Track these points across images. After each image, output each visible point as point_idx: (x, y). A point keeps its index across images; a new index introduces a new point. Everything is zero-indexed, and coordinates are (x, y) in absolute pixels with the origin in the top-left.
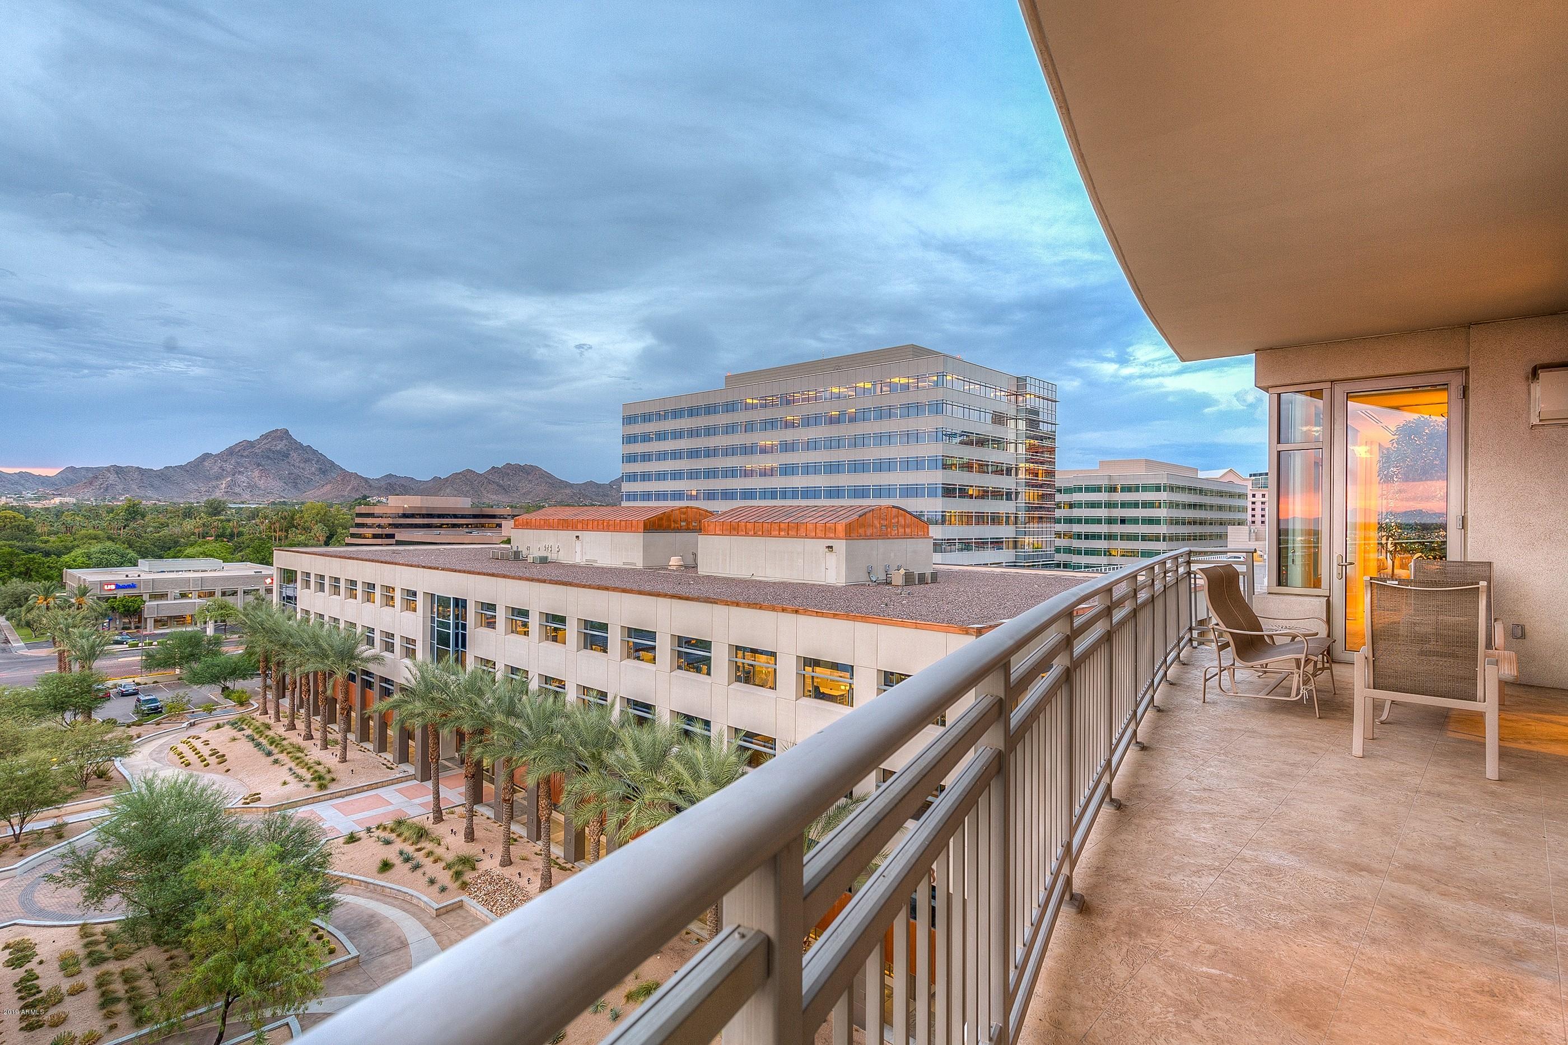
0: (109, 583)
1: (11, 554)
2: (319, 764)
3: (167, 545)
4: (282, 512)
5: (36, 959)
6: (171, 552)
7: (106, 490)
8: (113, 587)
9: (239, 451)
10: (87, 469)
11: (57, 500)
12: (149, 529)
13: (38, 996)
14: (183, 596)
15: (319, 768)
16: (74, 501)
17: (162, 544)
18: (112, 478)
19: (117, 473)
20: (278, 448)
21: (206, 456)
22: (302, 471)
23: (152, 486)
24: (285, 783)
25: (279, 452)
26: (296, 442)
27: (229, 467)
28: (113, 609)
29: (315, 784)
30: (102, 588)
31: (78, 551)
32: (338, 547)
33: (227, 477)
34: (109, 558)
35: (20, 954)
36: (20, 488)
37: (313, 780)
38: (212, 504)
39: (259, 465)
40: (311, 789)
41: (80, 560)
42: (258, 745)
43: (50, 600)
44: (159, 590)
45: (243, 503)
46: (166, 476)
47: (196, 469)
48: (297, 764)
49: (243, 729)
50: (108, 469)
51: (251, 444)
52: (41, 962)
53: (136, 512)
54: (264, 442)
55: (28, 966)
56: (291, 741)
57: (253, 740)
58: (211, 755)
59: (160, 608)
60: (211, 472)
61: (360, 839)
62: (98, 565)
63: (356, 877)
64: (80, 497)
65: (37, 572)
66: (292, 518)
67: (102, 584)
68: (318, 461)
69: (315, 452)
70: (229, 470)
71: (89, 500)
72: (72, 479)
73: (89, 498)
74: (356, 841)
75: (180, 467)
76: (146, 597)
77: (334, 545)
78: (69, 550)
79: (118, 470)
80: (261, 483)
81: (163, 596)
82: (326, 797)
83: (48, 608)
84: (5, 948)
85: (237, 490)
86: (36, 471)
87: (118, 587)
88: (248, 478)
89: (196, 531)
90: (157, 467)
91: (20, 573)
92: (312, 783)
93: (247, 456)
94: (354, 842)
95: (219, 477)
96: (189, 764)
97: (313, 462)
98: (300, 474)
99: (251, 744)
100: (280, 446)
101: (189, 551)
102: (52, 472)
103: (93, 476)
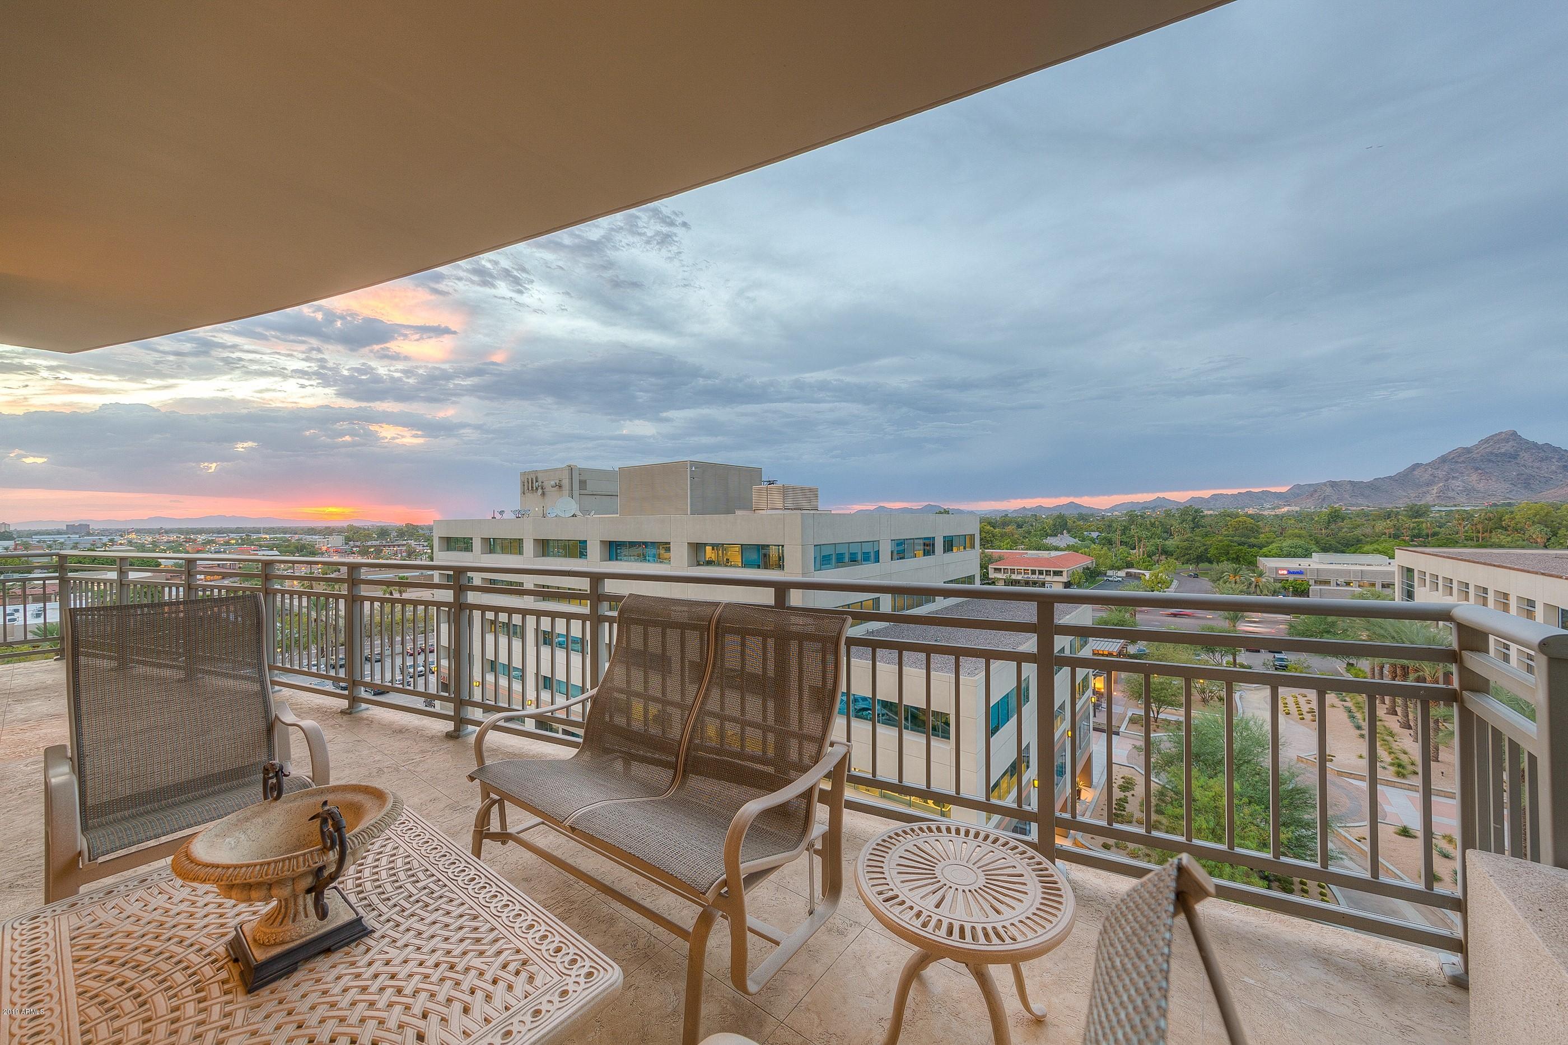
0: (1283, 569)
1: (1228, 546)
2: (1405, 753)
3: (1351, 543)
4: (1486, 513)
5: (1132, 792)
6: (1353, 549)
7: (1324, 500)
8: (1285, 572)
9: (1453, 458)
10: (1310, 485)
11: (1286, 509)
12: (1344, 530)
13: (1123, 813)
14: (1348, 584)
15: (1403, 757)
16: (1298, 509)
17: (1346, 542)
18: (1329, 490)
19: (1332, 487)
20: (1503, 450)
21: (1417, 466)
22: (1536, 470)
23: (1363, 495)
24: (1361, 757)
25: (1504, 454)
26: (1527, 442)
27: (1441, 474)
28: (1285, 588)
29: (1393, 769)
30: (1277, 572)
31: (1274, 545)
32: (1560, 549)
33: (1438, 483)
34: (1296, 551)
35: (1126, 785)
36: (1263, 501)
37: (1392, 764)
38: (1412, 508)
39: (1477, 469)
40: (1387, 772)
41: (1274, 551)
42: (1352, 717)
43: (1237, 577)
44: (1322, 578)
45: (1455, 506)
46: (1375, 486)
47: (1405, 479)
48: (1382, 745)
49: (1345, 701)
50: (1325, 484)
51: (1468, 450)
52: (1133, 795)
53: (1337, 516)
54: (1484, 446)
55: (1127, 794)
56: (1386, 724)
57: (1350, 712)
58: (1308, 712)
59: (1323, 591)
60: (1421, 480)
61: (1415, 837)
62: (1288, 555)
63: (1391, 867)
64: (1303, 506)
65: (1244, 558)
66: (1500, 519)
67: (1277, 569)
68: (1560, 459)
69: (1556, 450)
70: (1440, 476)
71: (1310, 508)
72: (1297, 493)
73: (1310, 506)
74: (1410, 837)
75: (1390, 478)
76: (1312, 582)
77: (1554, 548)
78: (1268, 544)
79: (1333, 484)
80: (1481, 486)
81: (1327, 583)
82: (1403, 786)
83: (1236, 583)
84: (1123, 778)
85: (1451, 494)
86: (1273, 490)
87: (1289, 572)
88: (1464, 482)
89: (1387, 531)
90: (1367, 479)
91: (1233, 558)
92: (1389, 767)
93: (1463, 462)
94: (1404, 836)
95: (1429, 484)
96: (1289, 714)
97: (1554, 460)
98: (1534, 474)
99: (1346, 714)
100: (1506, 448)
101: (1367, 548)
102: (1284, 489)
103: (1313, 490)
